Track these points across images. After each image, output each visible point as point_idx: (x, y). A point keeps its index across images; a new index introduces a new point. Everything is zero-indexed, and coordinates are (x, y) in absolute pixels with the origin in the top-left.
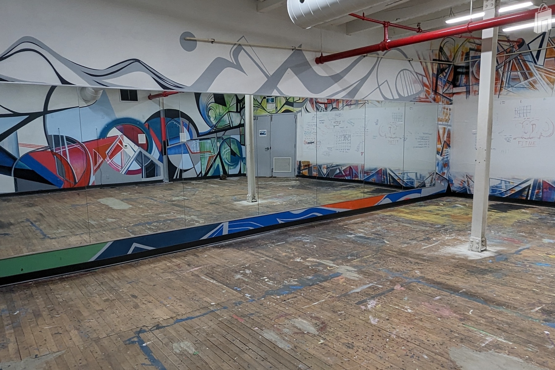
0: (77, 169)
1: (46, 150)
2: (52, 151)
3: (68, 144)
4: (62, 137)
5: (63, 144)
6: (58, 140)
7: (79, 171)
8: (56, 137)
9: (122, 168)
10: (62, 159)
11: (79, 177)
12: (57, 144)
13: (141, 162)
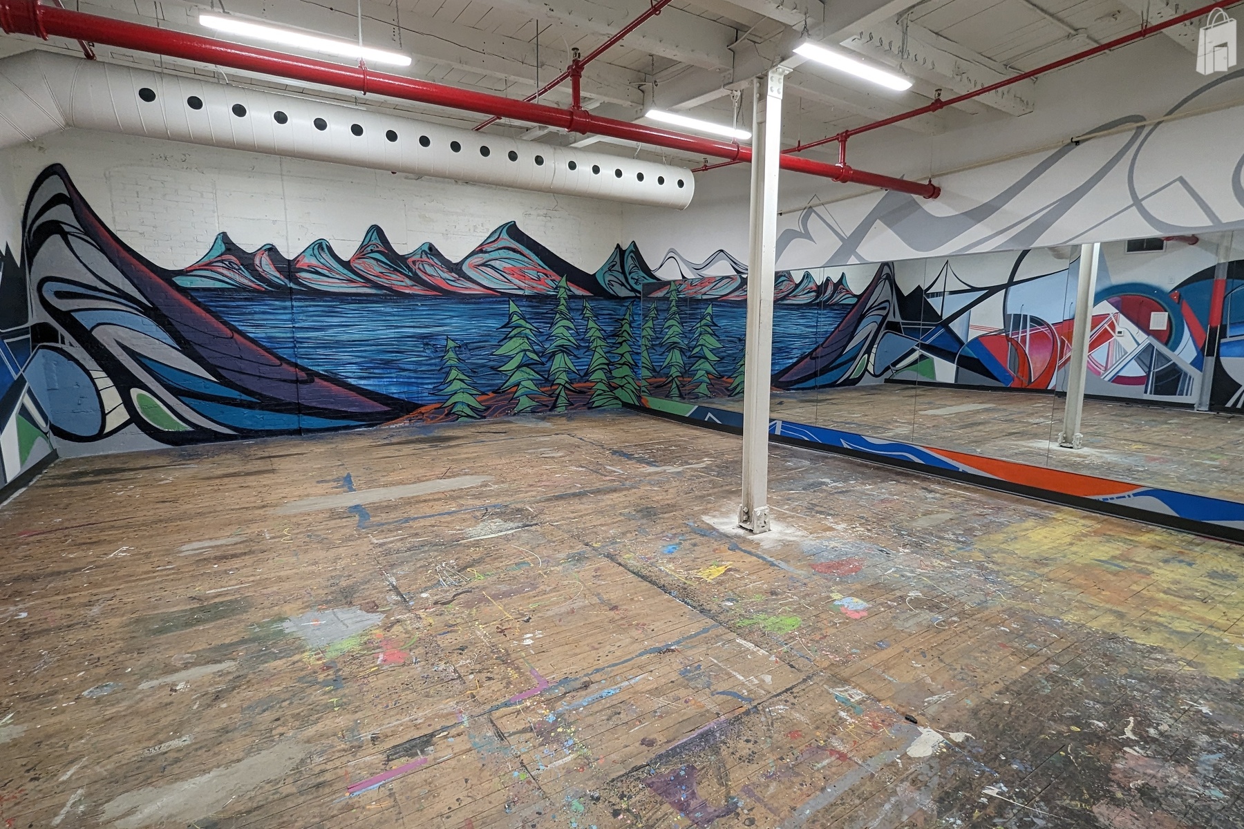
0: (1037, 363)
1: (1000, 334)
2: (1007, 336)
3: (1031, 326)
4: (1025, 316)
5: (1025, 327)
6: (1017, 321)
7: (1038, 365)
8: (1017, 317)
9: (1106, 369)
10: (1018, 349)
11: (1037, 375)
12: (1016, 327)
13: (1148, 364)
